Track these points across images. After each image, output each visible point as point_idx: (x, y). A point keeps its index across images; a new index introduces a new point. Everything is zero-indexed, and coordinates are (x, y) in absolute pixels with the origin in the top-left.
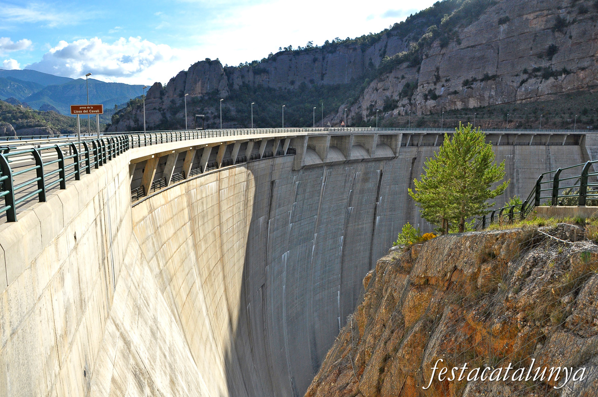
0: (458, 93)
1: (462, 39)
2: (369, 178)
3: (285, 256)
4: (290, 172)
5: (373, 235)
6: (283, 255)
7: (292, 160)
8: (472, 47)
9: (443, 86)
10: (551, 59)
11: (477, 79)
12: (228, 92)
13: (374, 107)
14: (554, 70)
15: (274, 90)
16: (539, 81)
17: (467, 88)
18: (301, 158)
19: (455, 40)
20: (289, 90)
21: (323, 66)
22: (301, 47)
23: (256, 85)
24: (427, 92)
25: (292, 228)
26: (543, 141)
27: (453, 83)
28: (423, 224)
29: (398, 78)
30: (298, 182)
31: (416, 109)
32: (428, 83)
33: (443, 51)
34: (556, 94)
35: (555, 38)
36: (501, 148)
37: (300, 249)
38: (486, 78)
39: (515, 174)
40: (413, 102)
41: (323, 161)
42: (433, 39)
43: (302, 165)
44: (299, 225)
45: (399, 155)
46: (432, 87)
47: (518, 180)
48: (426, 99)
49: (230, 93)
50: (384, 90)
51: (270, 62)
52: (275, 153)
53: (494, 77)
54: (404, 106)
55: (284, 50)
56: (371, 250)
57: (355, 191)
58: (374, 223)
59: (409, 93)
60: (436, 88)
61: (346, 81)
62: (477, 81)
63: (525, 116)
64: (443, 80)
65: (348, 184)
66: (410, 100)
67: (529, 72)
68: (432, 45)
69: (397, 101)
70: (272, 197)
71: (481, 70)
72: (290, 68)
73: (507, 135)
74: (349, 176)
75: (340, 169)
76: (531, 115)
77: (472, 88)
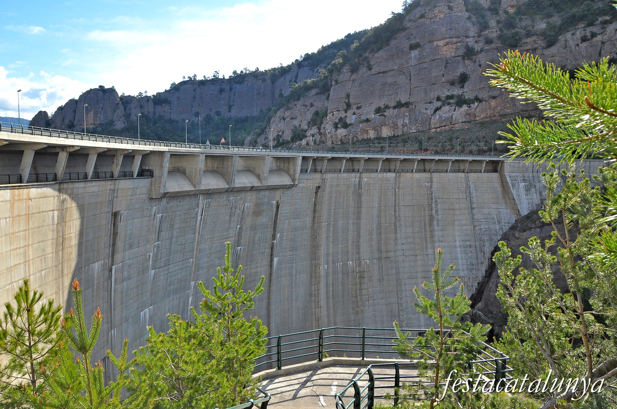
0: (370, 121)
1: (374, 64)
2: (263, 211)
3: (145, 314)
4: (146, 201)
5: (270, 280)
6: (142, 313)
7: (148, 185)
8: (383, 72)
9: (354, 114)
10: (463, 87)
11: (390, 106)
12: (124, 123)
13: (281, 137)
14: (467, 98)
15: (177, 122)
16: (453, 108)
17: (379, 116)
18: (160, 183)
19: (366, 65)
20: (193, 122)
21: (230, 97)
22: (206, 77)
23: (156, 117)
24: (337, 121)
25: (154, 276)
26: (462, 168)
27: (364, 110)
28: (331, 265)
29: (306, 106)
30: (160, 215)
31: (326, 139)
32: (338, 111)
33: (353, 77)
34: (469, 122)
35: (465, 66)
36: (417, 175)
37: (169, 302)
38: (399, 105)
39: (433, 205)
40: (322, 131)
41: (195, 187)
42: (342, 65)
43: (162, 191)
44: (166, 272)
45: (299, 183)
46: (343, 114)
47: (437, 211)
48: (336, 127)
49: (126, 124)
50: (292, 119)
51: (172, 91)
52: (116, 174)
53: (407, 104)
54: (313, 136)
55: (188, 79)
56: (269, 298)
57: (244, 228)
58: (271, 266)
59: (318, 122)
60: (346, 116)
61: (255, 113)
62: (389, 108)
63: (440, 145)
64: (354, 107)
65: (235, 219)
66: (319, 129)
67: (443, 99)
68: (341, 71)
69: (306, 131)
70: (115, 234)
71: (393, 96)
72: (195, 98)
73: (423, 160)
74: (236, 208)
75: (223, 199)
76: (447, 144)
77: (385, 116)
